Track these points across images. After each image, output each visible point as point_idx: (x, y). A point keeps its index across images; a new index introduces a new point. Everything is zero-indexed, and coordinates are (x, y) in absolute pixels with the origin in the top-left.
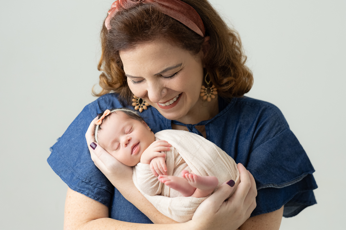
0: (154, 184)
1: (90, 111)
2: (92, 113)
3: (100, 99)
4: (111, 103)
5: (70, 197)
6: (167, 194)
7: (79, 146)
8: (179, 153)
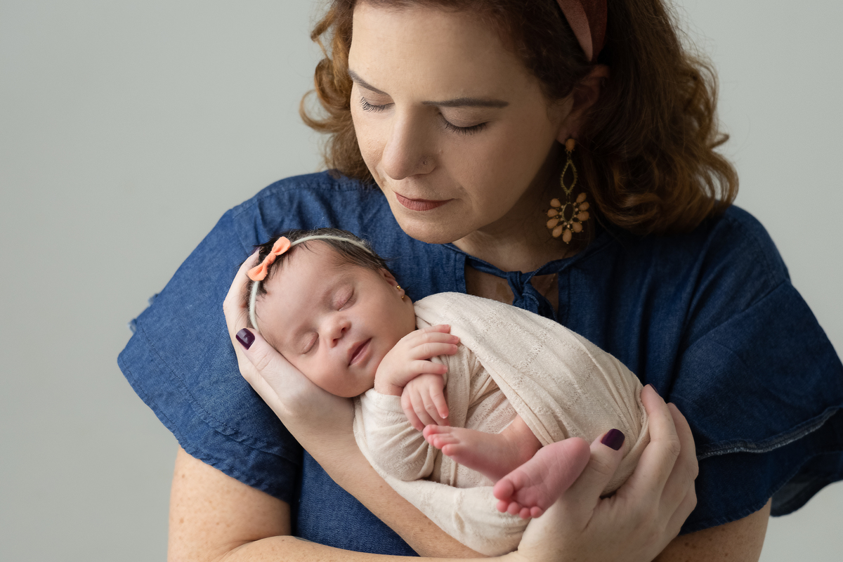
0: (413, 451)
1: (236, 230)
2: (243, 236)
3: (265, 195)
4: (295, 206)
5: (183, 476)
6: (449, 476)
7: (205, 328)
8: (483, 364)
